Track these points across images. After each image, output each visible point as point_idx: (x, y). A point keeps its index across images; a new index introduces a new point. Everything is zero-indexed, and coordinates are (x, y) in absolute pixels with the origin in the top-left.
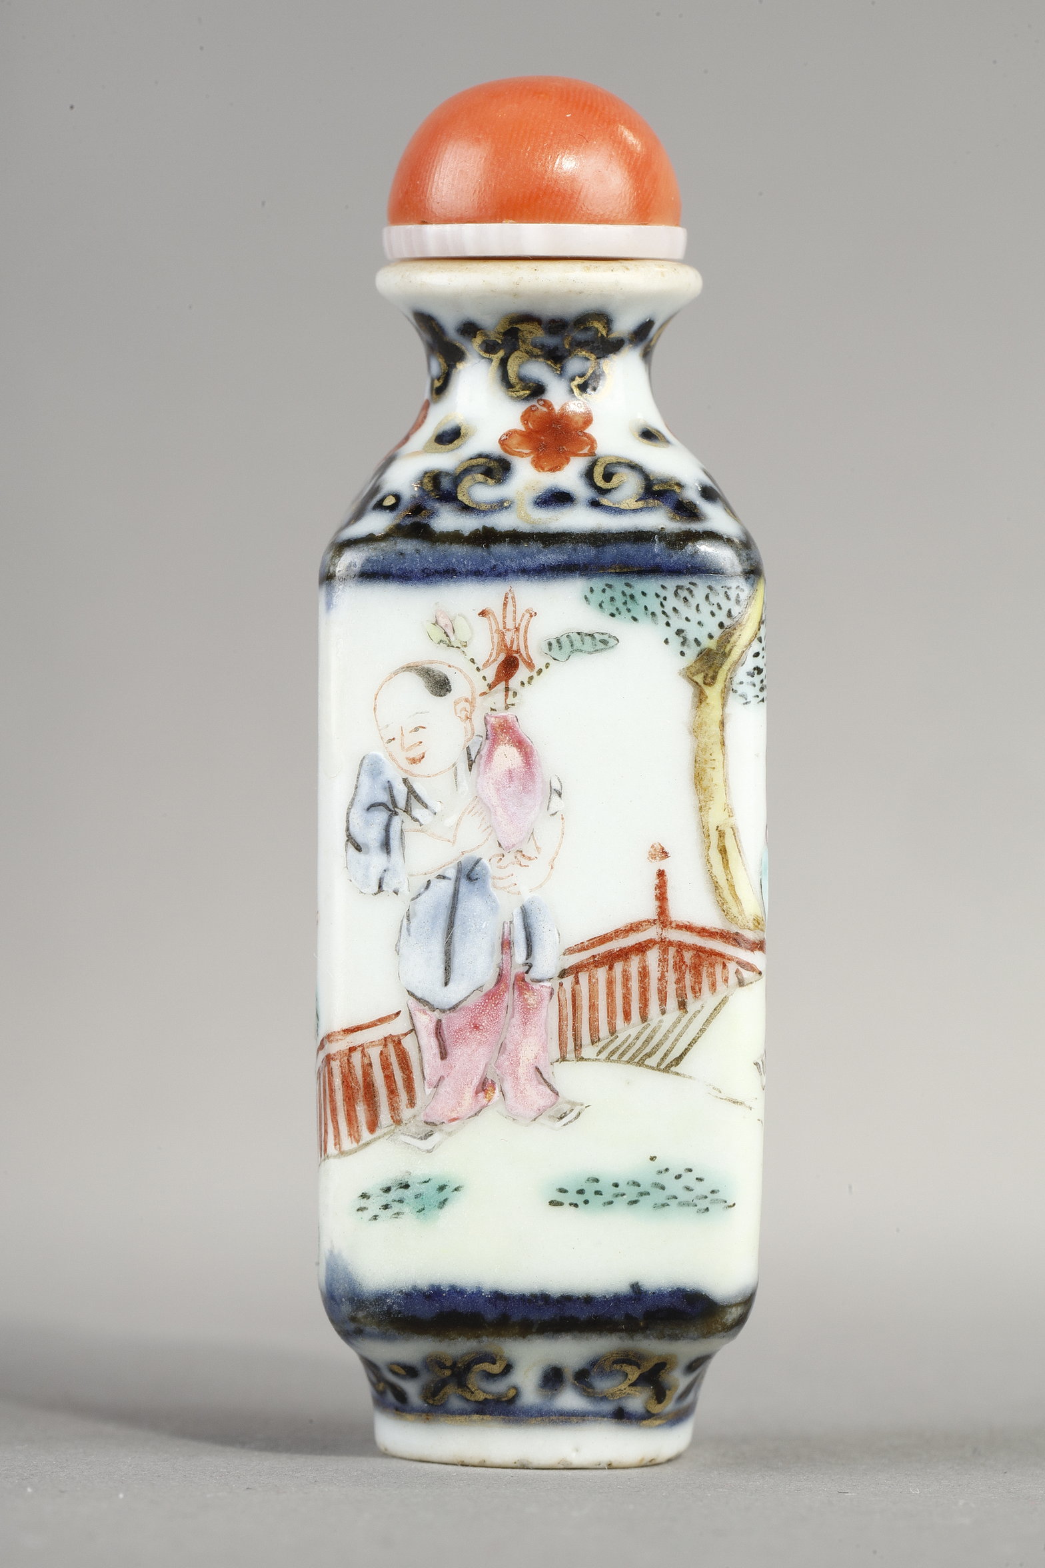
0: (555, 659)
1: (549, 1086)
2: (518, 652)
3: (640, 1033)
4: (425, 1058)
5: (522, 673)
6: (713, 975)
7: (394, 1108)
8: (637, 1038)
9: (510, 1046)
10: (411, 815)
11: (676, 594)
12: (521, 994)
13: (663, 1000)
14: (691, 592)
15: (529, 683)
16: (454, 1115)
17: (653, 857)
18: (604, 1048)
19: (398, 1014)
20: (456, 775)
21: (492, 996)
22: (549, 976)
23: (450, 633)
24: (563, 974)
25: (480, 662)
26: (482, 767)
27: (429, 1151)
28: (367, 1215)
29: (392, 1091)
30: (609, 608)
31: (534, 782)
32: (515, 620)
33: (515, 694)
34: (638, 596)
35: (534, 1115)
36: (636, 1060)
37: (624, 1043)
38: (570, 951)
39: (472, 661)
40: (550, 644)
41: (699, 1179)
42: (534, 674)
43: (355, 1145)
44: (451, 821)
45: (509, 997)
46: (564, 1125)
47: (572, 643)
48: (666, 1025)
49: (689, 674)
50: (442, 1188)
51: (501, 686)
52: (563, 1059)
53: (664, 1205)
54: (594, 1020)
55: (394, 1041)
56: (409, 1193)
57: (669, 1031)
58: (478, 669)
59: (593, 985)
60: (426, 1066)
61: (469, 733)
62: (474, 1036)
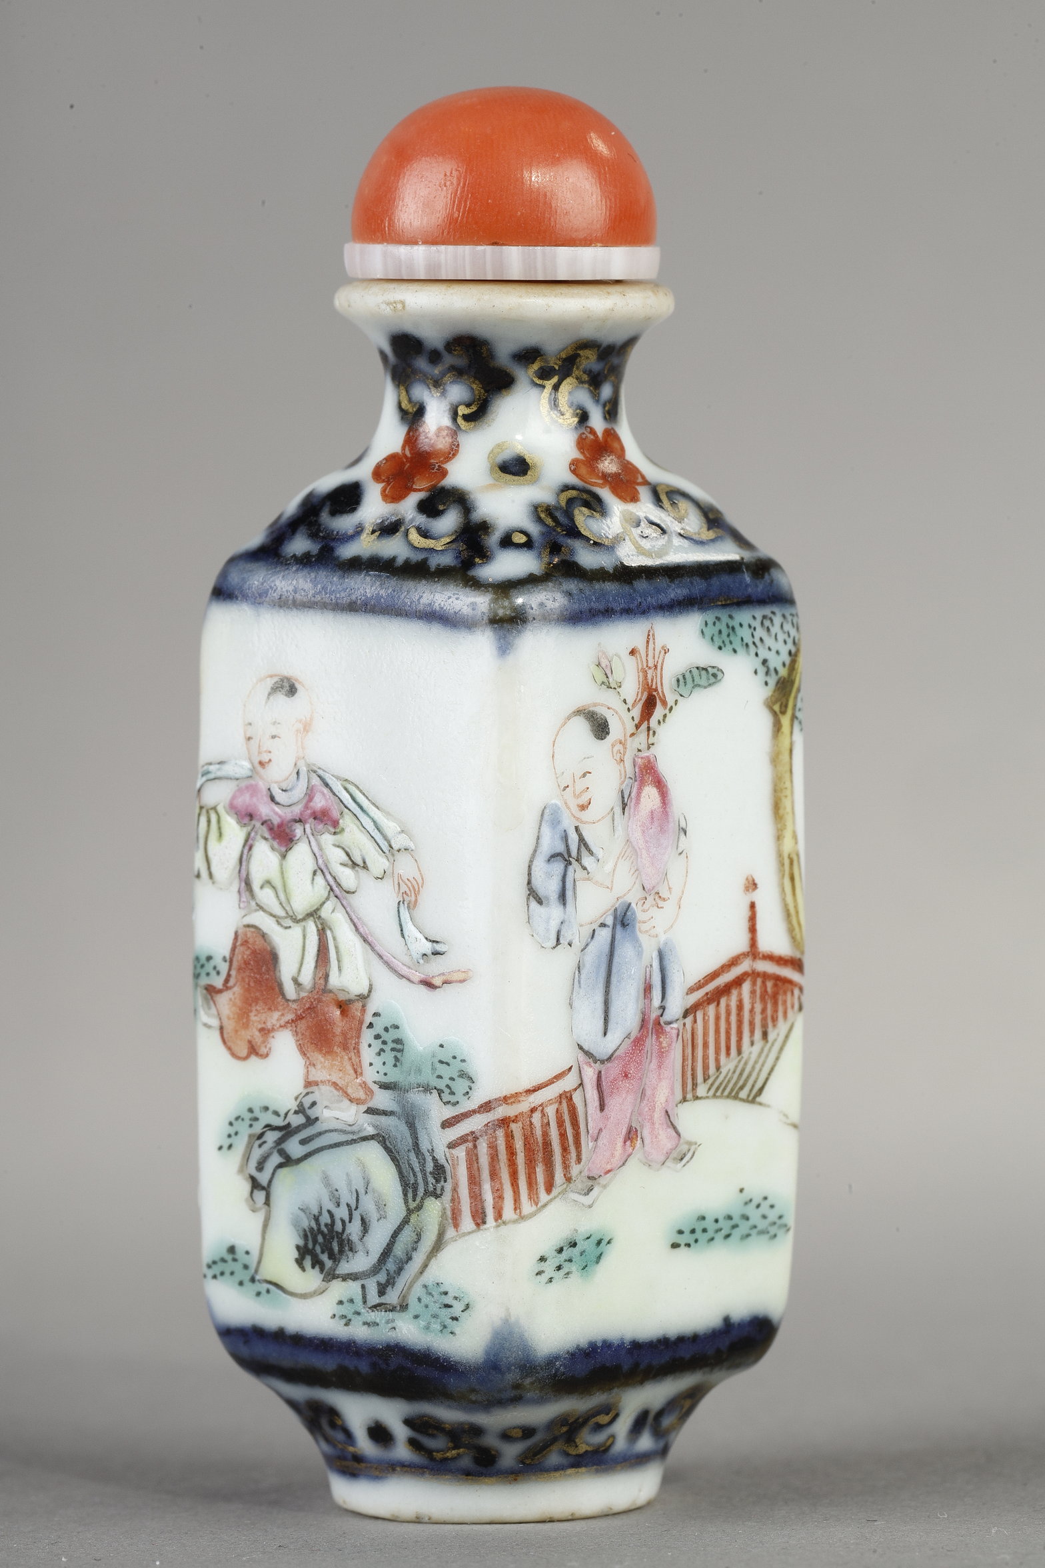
0: (681, 696)
1: (675, 1128)
2: (656, 690)
3: (736, 1067)
4: (589, 1112)
5: (659, 711)
6: (785, 1002)
7: (566, 1167)
8: (734, 1072)
9: (648, 1092)
10: (580, 864)
11: (762, 623)
12: (658, 1038)
13: (752, 1032)
14: (771, 620)
15: (664, 721)
16: (609, 1167)
17: (747, 889)
18: (712, 1085)
19: (571, 1068)
20: (613, 820)
21: (638, 1042)
22: (676, 1017)
23: (609, 675)
25: (630, 701)
26: (632, 810)
27: (590, 1206)
28: (545, 1277)
29: (565, 1149)
30: (718, 642)
31: (668, 822)
32: (654, 657)
33: (654, 733)
34: (737, 627)
35: (662, 1158)
36: (733, 1094)
37: (725, 1078)
38: (691, 990)
39: (625, 701)
40: (678, 681)
41: (772, 1206)
42: (667, 711)
43: (534, 1208)
44: (609, 867)
45: (650, 1042)
46: (684, 1166)
47: (693, 678)
48: (754, 1057)
49: (769, 705)
50: (599, 1243)
51: (645, 726)
52: (684, 1100)
53: (748, 1235)
54: (705, 1058)
55: (567, 1097)
56: (576, 1251)
57: (756, 1062)
58: (629, 710)
59: (705, 1022)
60: (590, 1120)
61: (623, 775)
62: (626, 1084)
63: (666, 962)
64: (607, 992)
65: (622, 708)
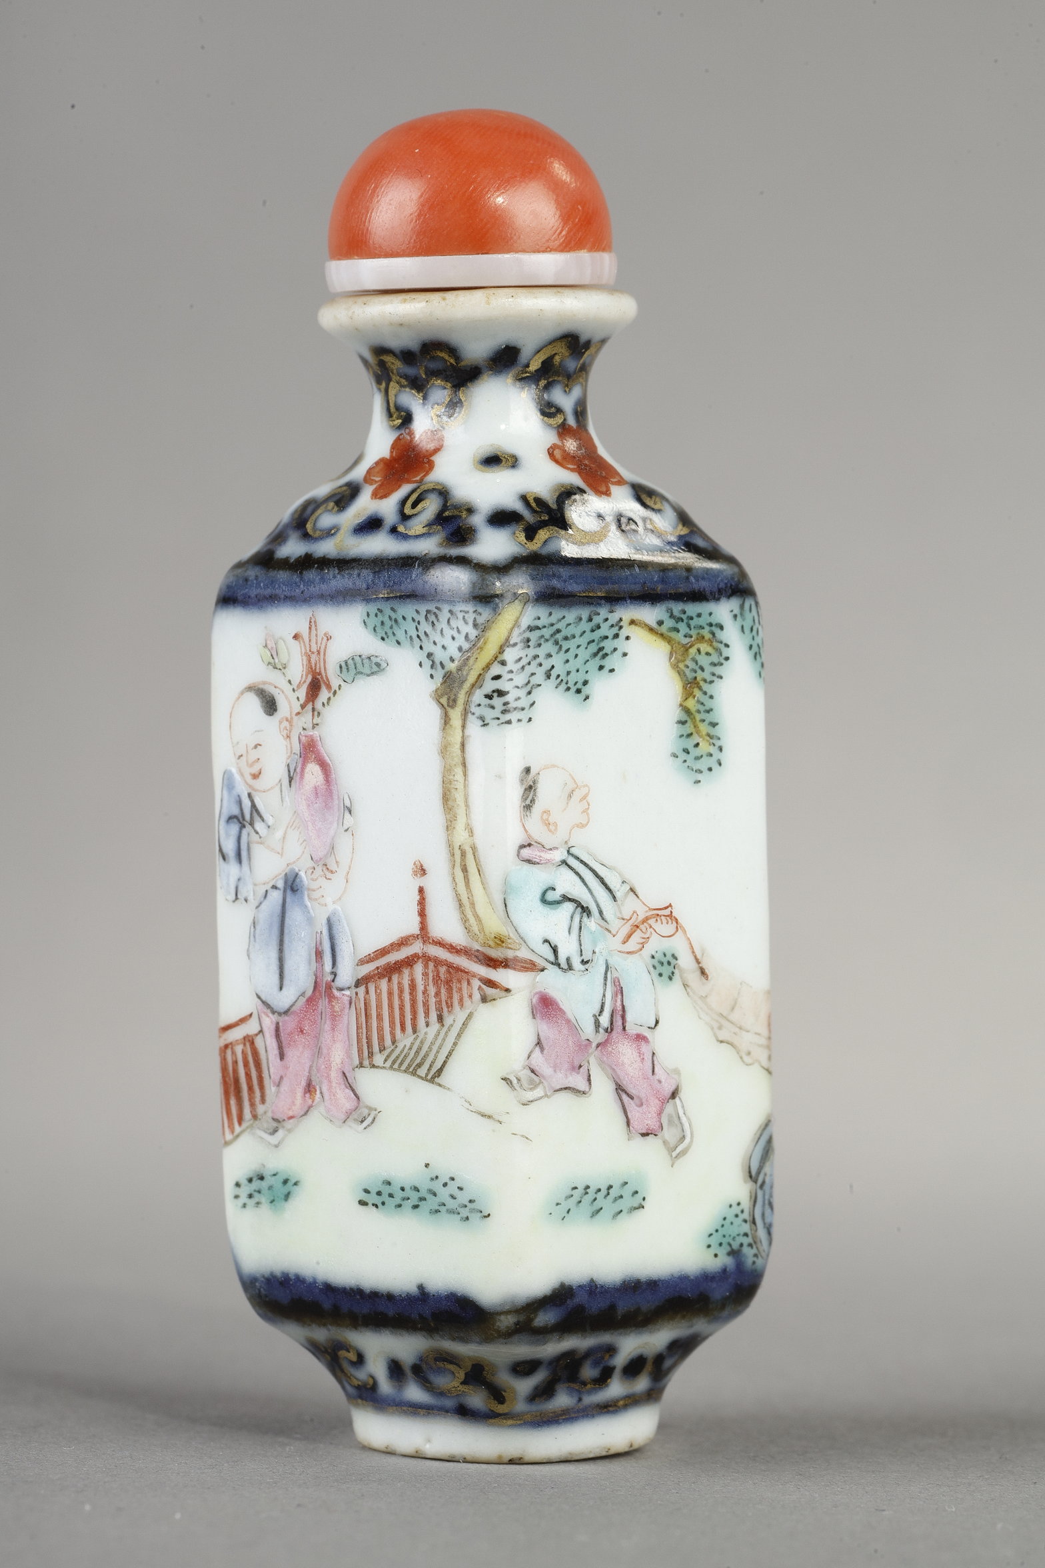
0: (345, 681)
1: (353, 1090)
2: (320, 674)
3: (412, 1044)
4: (270, 1059)
5: (324, 694)
6: (460, 989)
7: (252, 1105)
8: (410, 1049)
9: (325, 1051)
10: (253, 828)
11: (426, 618)
13: (427, 1014)
14: (436, 616)
15: (328, 703)
16: (291, 1114)
17: (415, 873)
18: (388, 1056)
19: (251, 1015)
20: (281, 791)
21: (312, 1002)
22: (348, 985)
23: (275, 656)
24: (358, 984)
25: (295, 682)
26: (298, 784)
27: (276, 1146)
28: (241, 1202)
29: (250, 1088)
30: (381, 633)
31: (332, 799)
32: (317, 643)
33: (319, 714)
34: (400, 620)
35: (343, 1117)
36: (411, 1070)
37: (401, 1052)
38: (362, 962)
39: (290, 682)
40: (341, 667)
41: (460, 1189)
42: (331, 695)
43: (231, 1136)
44: (279, 834)
45: (323, 1004)
46: (365, 1128)
47: (355, 664)
48: (430, 1037)
49: (437, 696)
50: (285, 1182)
51: (310, 706)
52: (361, 1065)
53: (437, 1211)
54: (380, 1029)
55: (249, 1040)
56: (264, 1185)
57: (432, 1043)
58: (294, 690)
59: (378, 996)
60: (271, 1065)
61: (289, 751)
62: (301, 1039)
63: (335, 931)
64: (281, 950)
65: (288, 689)
